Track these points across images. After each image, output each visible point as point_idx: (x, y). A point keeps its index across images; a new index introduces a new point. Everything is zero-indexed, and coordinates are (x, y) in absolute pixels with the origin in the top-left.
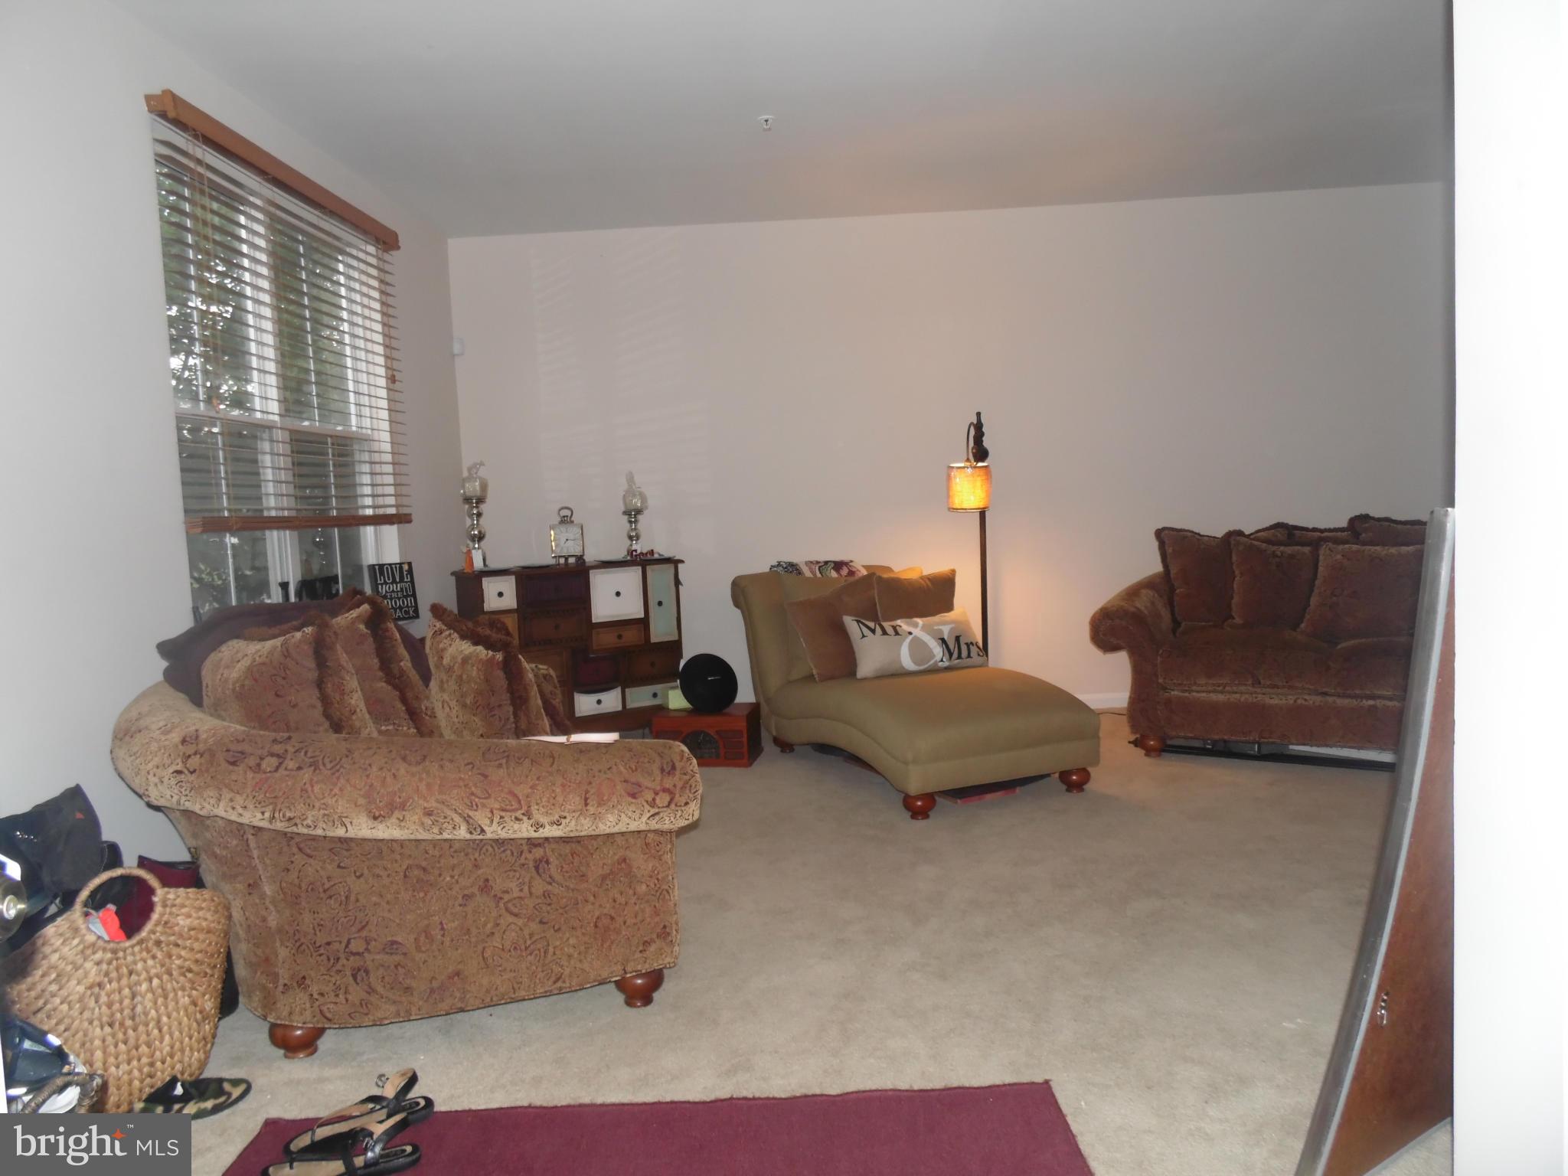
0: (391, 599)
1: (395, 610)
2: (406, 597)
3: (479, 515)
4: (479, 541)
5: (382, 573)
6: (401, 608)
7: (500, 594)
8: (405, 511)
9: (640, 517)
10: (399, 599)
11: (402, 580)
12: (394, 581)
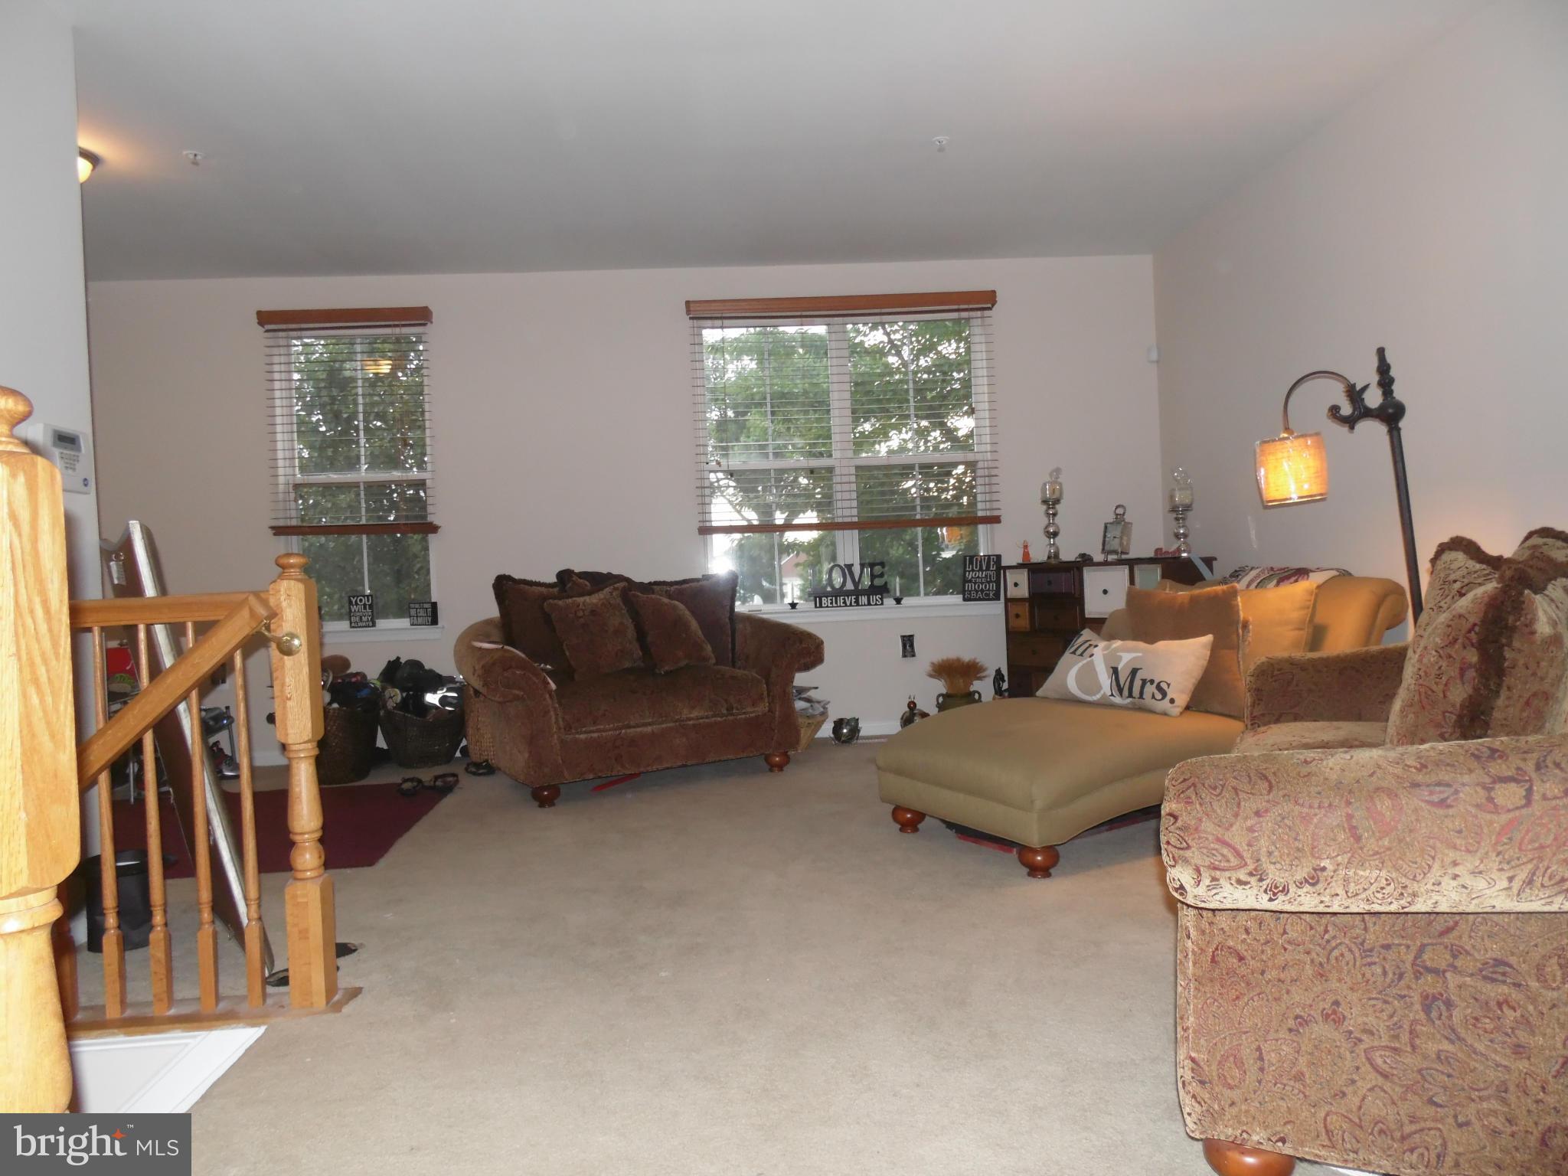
0: (975, 583)
1: (977, 592)
2: (989, 583)
3: (1054, 515)
4: (1054, 538)
5: (971, 562)
6: (982, 591)
7: (1016, 585)
8: (996, 513)
9: (1190, 514)
10: (982, 583)
11: (988, 568)
12: (981, 569)
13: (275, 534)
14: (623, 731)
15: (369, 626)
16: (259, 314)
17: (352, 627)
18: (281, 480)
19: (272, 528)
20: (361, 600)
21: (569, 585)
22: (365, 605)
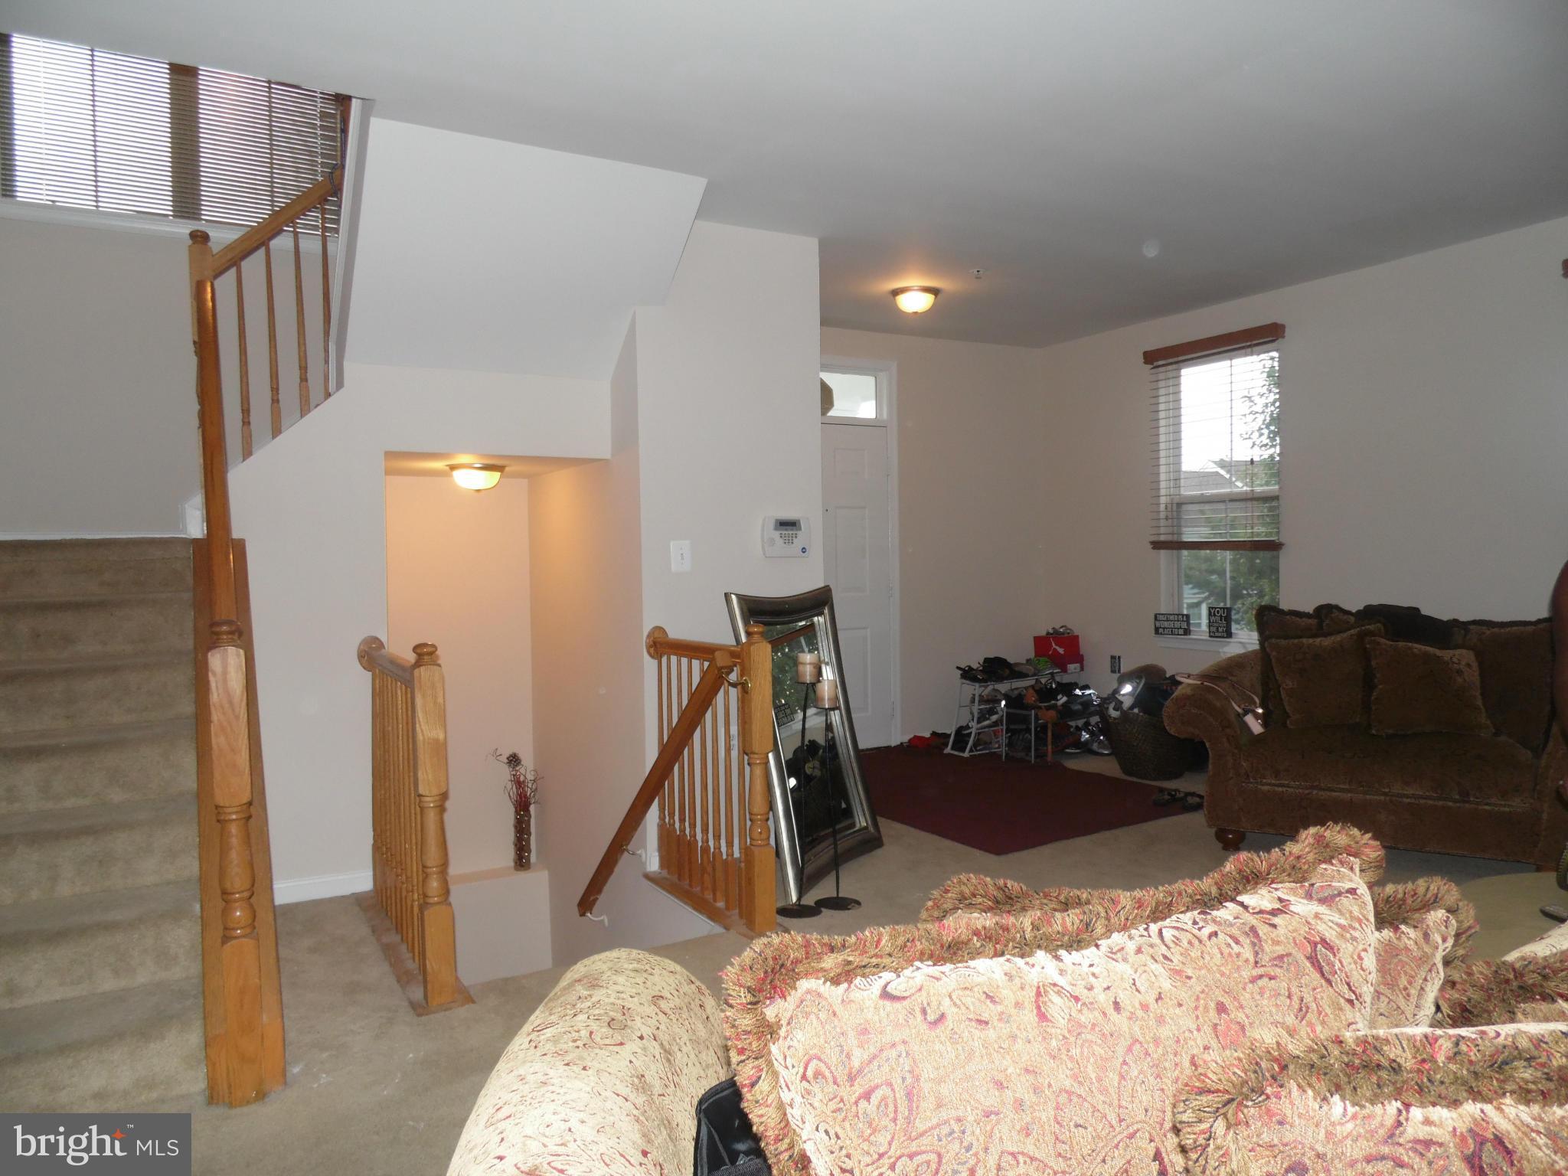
13: (1154, 548)
14: (1315, 792)
15: (1223, 637)
16: (1145, 353)
17: (1211, 636)
18: (1163, 500)
19: (1152, 543)
20: (1218, 612)
21: (1327, 622)
22: (1221, 616)
